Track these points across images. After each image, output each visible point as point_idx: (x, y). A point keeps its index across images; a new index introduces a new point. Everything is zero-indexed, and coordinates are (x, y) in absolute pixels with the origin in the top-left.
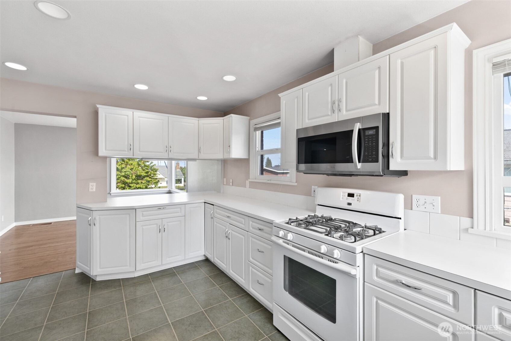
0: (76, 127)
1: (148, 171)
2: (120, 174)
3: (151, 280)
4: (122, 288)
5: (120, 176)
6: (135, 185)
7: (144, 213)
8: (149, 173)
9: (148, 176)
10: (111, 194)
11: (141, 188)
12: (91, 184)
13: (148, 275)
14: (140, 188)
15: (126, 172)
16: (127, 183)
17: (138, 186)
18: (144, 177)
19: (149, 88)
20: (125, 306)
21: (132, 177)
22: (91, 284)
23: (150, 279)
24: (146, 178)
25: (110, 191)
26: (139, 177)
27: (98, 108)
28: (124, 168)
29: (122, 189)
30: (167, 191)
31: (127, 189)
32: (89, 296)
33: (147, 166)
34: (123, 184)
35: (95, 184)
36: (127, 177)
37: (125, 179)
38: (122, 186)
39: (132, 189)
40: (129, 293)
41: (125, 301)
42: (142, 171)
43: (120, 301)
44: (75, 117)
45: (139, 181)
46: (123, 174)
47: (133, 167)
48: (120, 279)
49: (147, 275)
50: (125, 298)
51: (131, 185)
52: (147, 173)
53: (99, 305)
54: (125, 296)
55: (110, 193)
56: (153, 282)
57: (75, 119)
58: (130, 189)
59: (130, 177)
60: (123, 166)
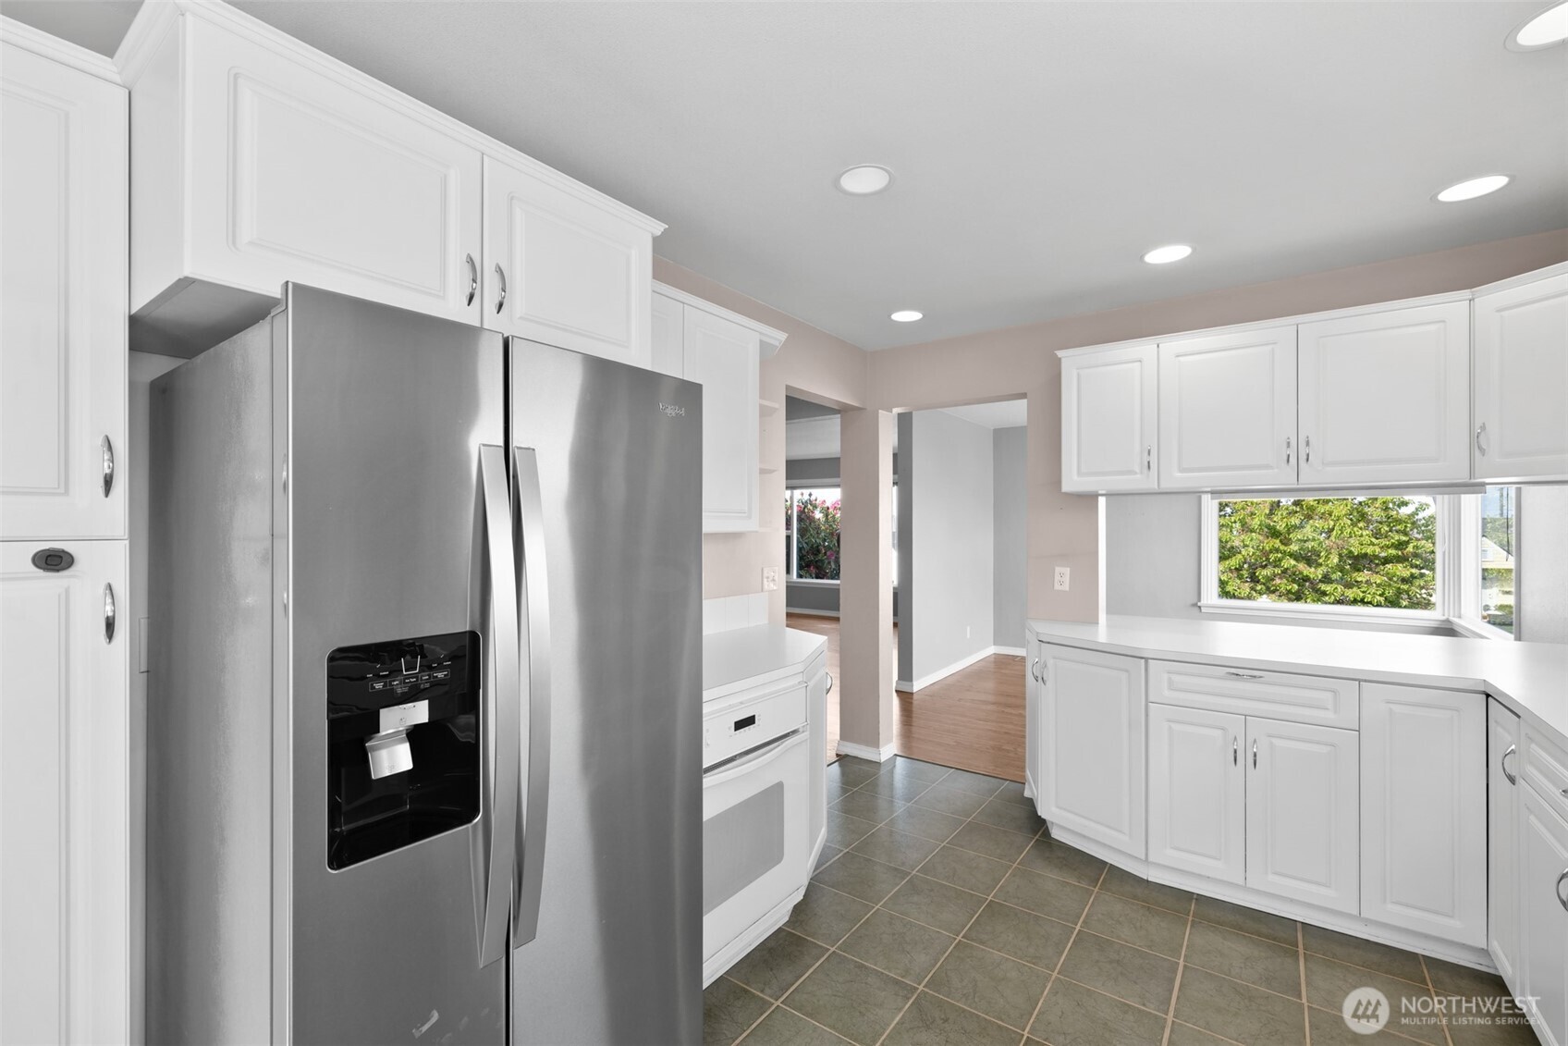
0: (1025, 424)
1: (1404, 538)
2: (1282, 548)
3: (1190, 918)
4: (1096, 890)
5: (1280, 555)
6: (1340, 588)
7: (1176, 678)
8: (1410, 549)
9: (1401, 559)
10: (1200, 607)
11: (1370, 603)
12: (1058, 570)
13: (1192, 899)
14: (1363, 602)
15: (1305, 541)
16: (1306, 579)
17: (1351, 594)
18: (1386, 561)
19: (1192, 247)
20: (1068, 942)
21: (1327, 557)
22: (1037, 840)
23: (1192, 912)
24: (1389, 566)
25: (1199, 600)
26: (1360, 561)
27: (1060, 359)
28: (1295, 527)
29: (1290, 600)
30: (1434, 624)
31: (1308, 600)
32: (1015, 865)
33: (1399, 521)
34: (1294, 581)
35: (1067, 571)
36: (1309, 558)
37: (1302, 566)
38: (1289, 588)
39: (1326, 603)
40: (1103, 914)
41: (1078, 928)
42: (1373, 540)
43: (1068, 921)
44: (1023, 396)
45: (1363, 576)
46: (1294, 547)
47: (1332, 523)
48: (1105, 863)
49: (1189, 896)
50: (1084, 922)
51: (1323, 587)
52: (1400, 545)
53: (1018, 898)
54: (1086, 916)
55: (1199, 604)
56: (1192, 926)
57: (1024, 402)
58: (1319, 600)
59: (1321, 561)
60: (1295, 521)
